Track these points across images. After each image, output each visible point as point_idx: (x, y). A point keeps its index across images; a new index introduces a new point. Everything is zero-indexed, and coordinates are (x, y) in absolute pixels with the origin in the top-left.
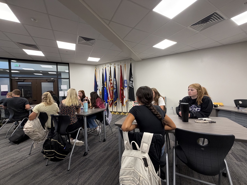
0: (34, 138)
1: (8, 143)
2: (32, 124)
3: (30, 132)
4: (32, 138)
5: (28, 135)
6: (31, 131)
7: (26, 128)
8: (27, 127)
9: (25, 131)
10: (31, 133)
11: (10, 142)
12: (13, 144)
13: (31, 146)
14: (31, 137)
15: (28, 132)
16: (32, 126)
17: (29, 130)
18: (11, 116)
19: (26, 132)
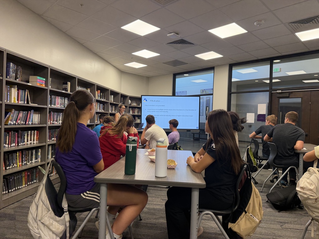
0: (314, 215)
2: (315, 185)
3: (308, 198)
4: (311, 213)
5: (303, 202)
6: (312, 197)
7: (302, 188)
8: (305, 186)
9: (300, 192)
10: (309, 202)
11: (267, 202)
12: (271, 207)
13: (304, 227)
14: (308, 208)
15: (306, 196)
16: (314, 188)
17: (307, 192)
19: (300, 195)
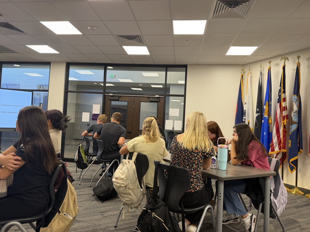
0: (124, 200)
1: (92, 197)
2: (126, 174)
3: (120, 187)
4: (122, 199)
5: (117, 191)
6: (123, 185)
7: (116, 178)
8: (118, 177)
9: (115, 182)
10: (121, 189)
11: (94, 195)
12: (96, 200)
13: (118, 212)
14: (121, 195)
15: (118, 185)
16: (125, 177)
17: (120, 181)
18: (99, 153)
19: (115, 185)
